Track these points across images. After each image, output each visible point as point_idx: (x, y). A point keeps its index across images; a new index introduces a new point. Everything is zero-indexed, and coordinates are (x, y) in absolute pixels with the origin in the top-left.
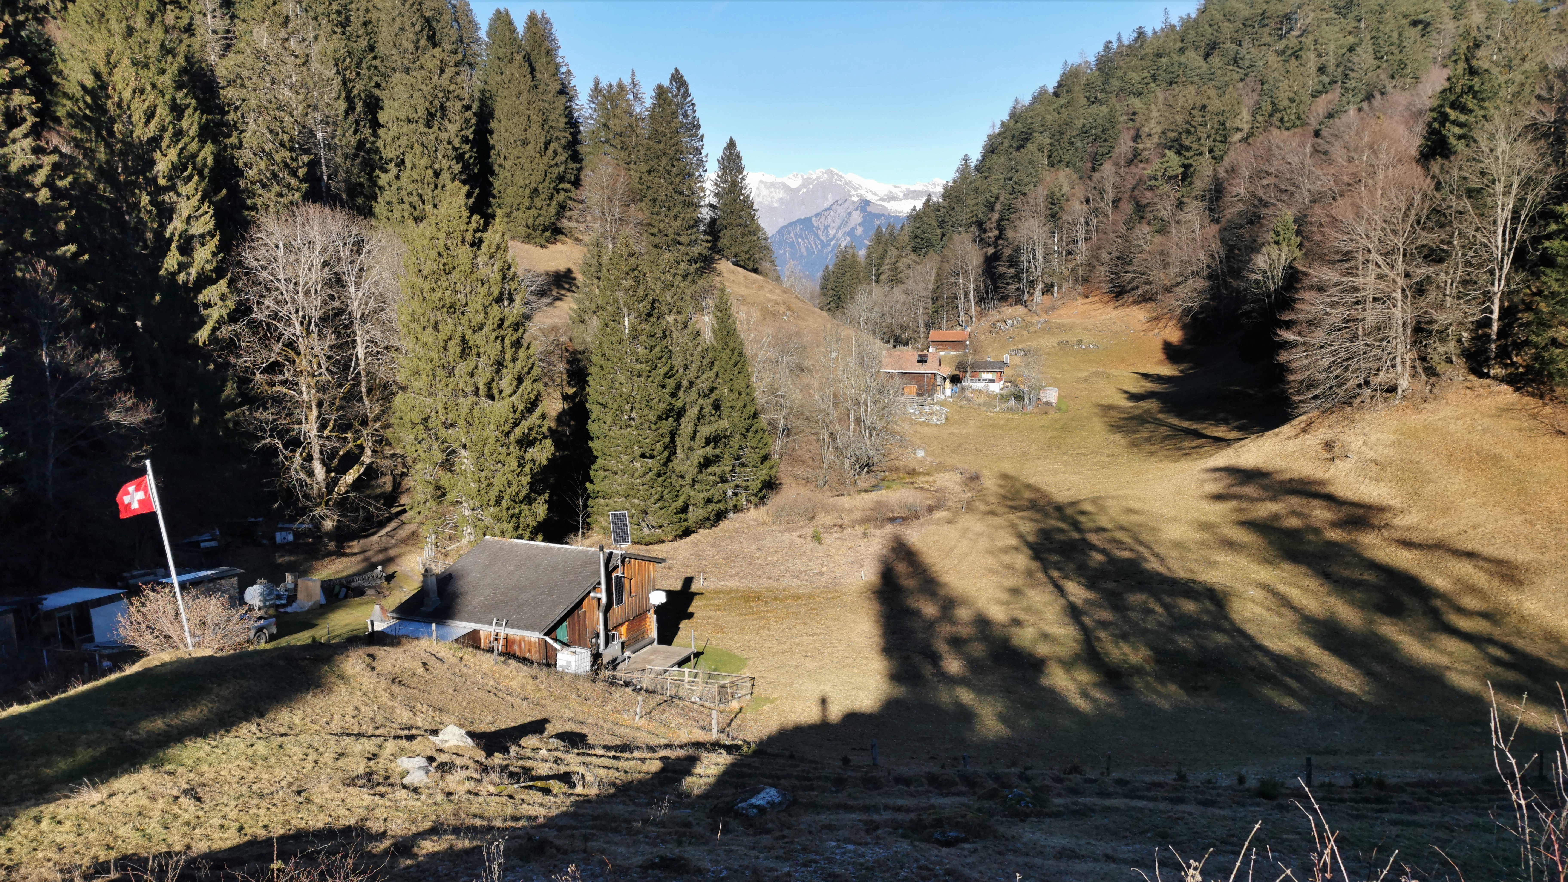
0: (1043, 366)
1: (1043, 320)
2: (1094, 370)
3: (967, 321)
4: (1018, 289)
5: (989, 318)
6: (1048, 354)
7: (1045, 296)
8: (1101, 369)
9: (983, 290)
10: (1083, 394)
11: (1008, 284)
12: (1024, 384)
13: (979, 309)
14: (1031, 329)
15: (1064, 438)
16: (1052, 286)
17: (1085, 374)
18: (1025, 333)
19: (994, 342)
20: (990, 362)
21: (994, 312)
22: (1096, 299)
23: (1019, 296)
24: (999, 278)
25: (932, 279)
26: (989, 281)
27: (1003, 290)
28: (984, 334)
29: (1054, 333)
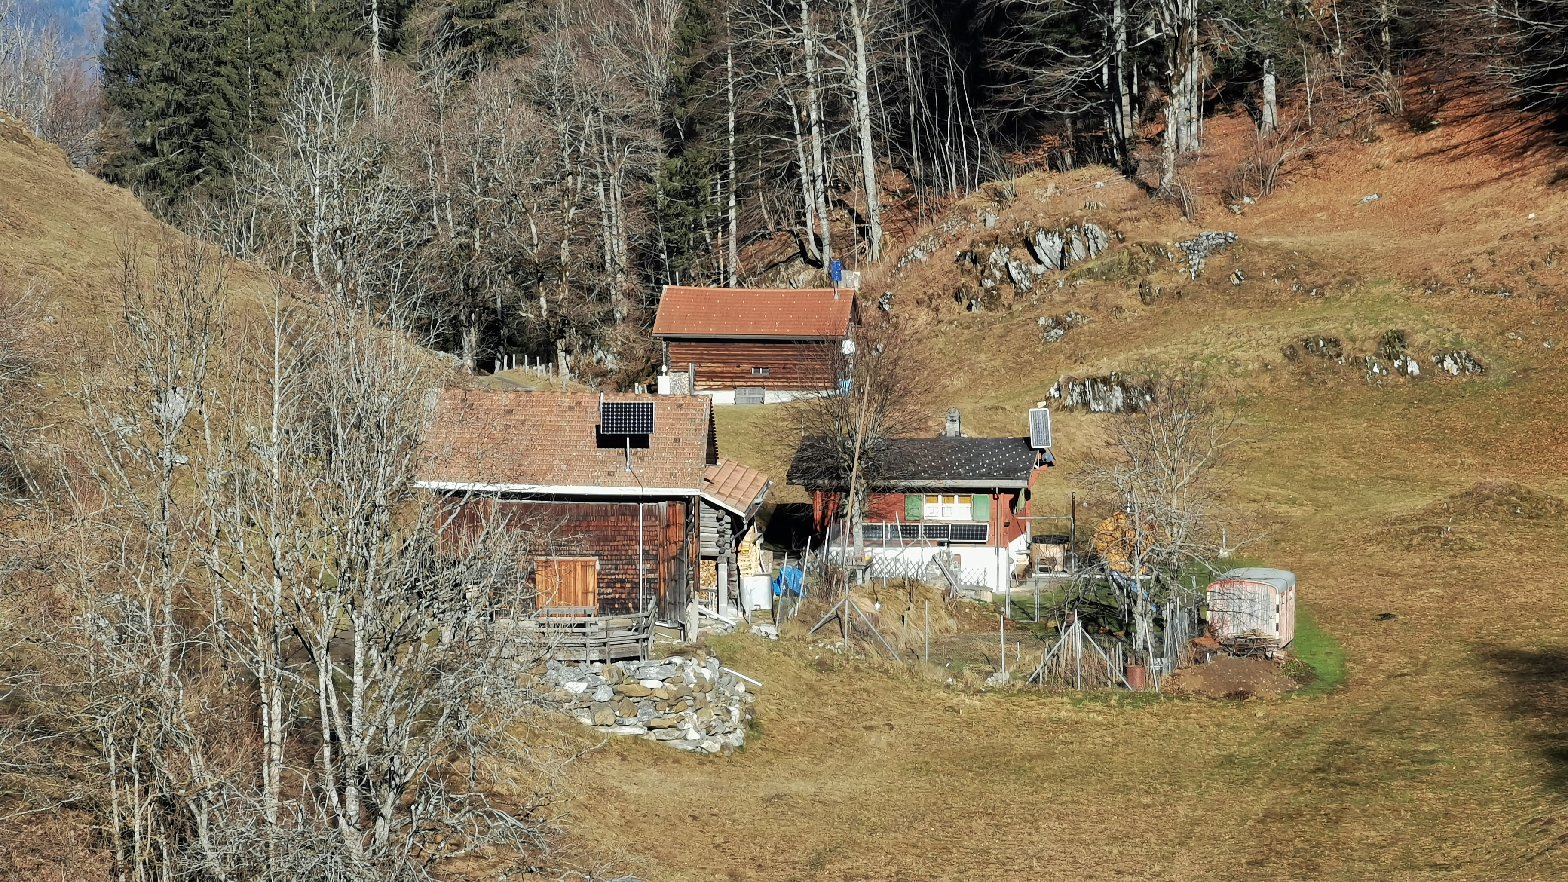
0: (1219, 460)
1: (1210, 234)
2: (1469, 481)
3: (840, 241)
4: (1089, 87)
5: (950, 224)
6: (1241, 403)
7: (1220, 121)
8: (1498, 478)
9: (915, 88)
10: (1415, 601)
11: (1037, 59)
12: (1129, 549)
13: (897, 180)
14: (1158, 280)
15: (1334, 820)
16: (1254, 71)
17: (1420, 503)
18: (1128, 299)
19: (977, 342)
20: (960, 444)
21: (975, 198)
22: (1463, 134)
23: (1092, 119)
24: (992, 29)
25: (668, 34)
26: (943, 44)
27: (1013, 91)
28: (926, 301)
29: (1268, 301)
